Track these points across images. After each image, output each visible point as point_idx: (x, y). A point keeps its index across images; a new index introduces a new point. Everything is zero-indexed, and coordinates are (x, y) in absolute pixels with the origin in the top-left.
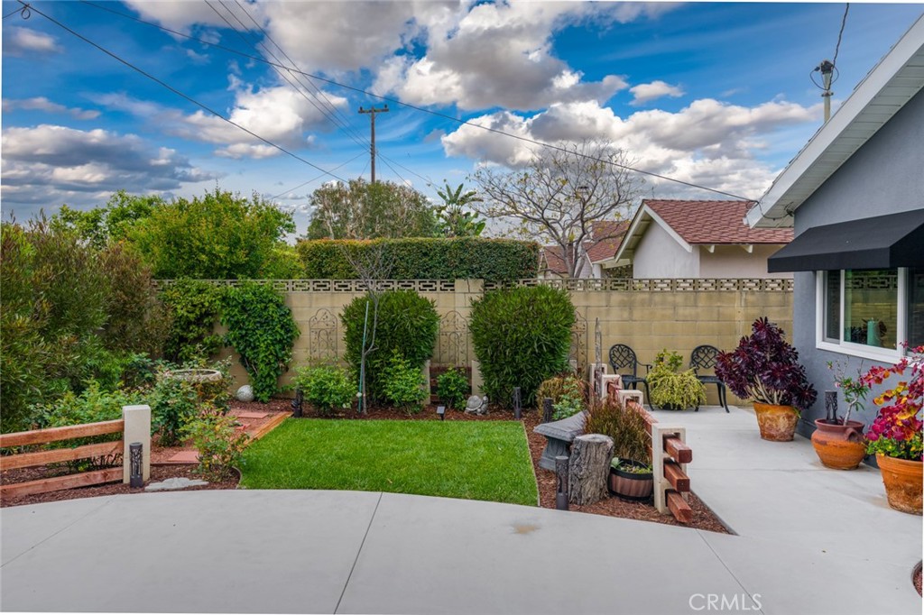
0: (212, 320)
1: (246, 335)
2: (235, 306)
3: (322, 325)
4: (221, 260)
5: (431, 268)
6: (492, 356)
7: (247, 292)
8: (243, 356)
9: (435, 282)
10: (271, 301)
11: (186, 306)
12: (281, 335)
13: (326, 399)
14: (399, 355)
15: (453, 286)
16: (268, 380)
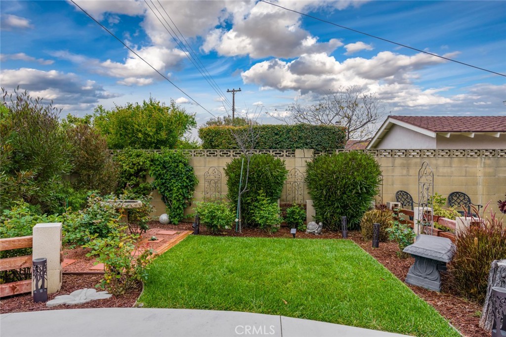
0: (145, 173)
1: (165, 182)
2: (158, 165)
3: (212, 177)
5: (280, 142)
6: (326, 195)
7: (166, 156)
8: (164, 196)
9: (283, 151)
10: (181, 162)
11: (129, 164)
12: (187, 183)
14: (263, 194)
15: (294, 154)
16: (178, 210)
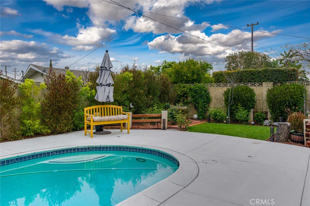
0: (187, 95)
1: (196, 100)
2: (193, 91)
3: (218, 97)
4: (190, 78)
5: (254, 79)
6: (272, 106)
7: (196, 87)
8: (195, 106)
9: (256, 83)
10: (203, 90)
11: (180, 91)
12: (206, 100)
13: (217, 118)
14: (240, 106)
15: (262, 84)
16: (202, 113)
